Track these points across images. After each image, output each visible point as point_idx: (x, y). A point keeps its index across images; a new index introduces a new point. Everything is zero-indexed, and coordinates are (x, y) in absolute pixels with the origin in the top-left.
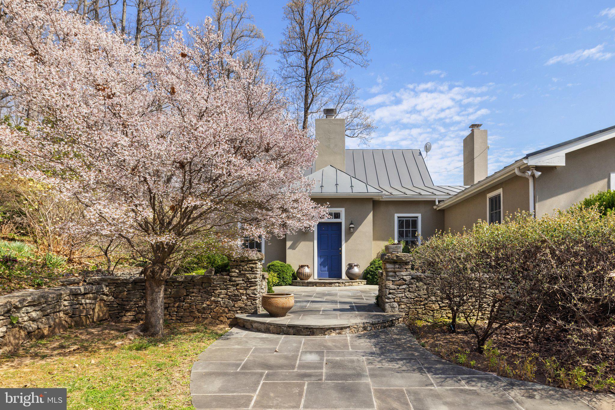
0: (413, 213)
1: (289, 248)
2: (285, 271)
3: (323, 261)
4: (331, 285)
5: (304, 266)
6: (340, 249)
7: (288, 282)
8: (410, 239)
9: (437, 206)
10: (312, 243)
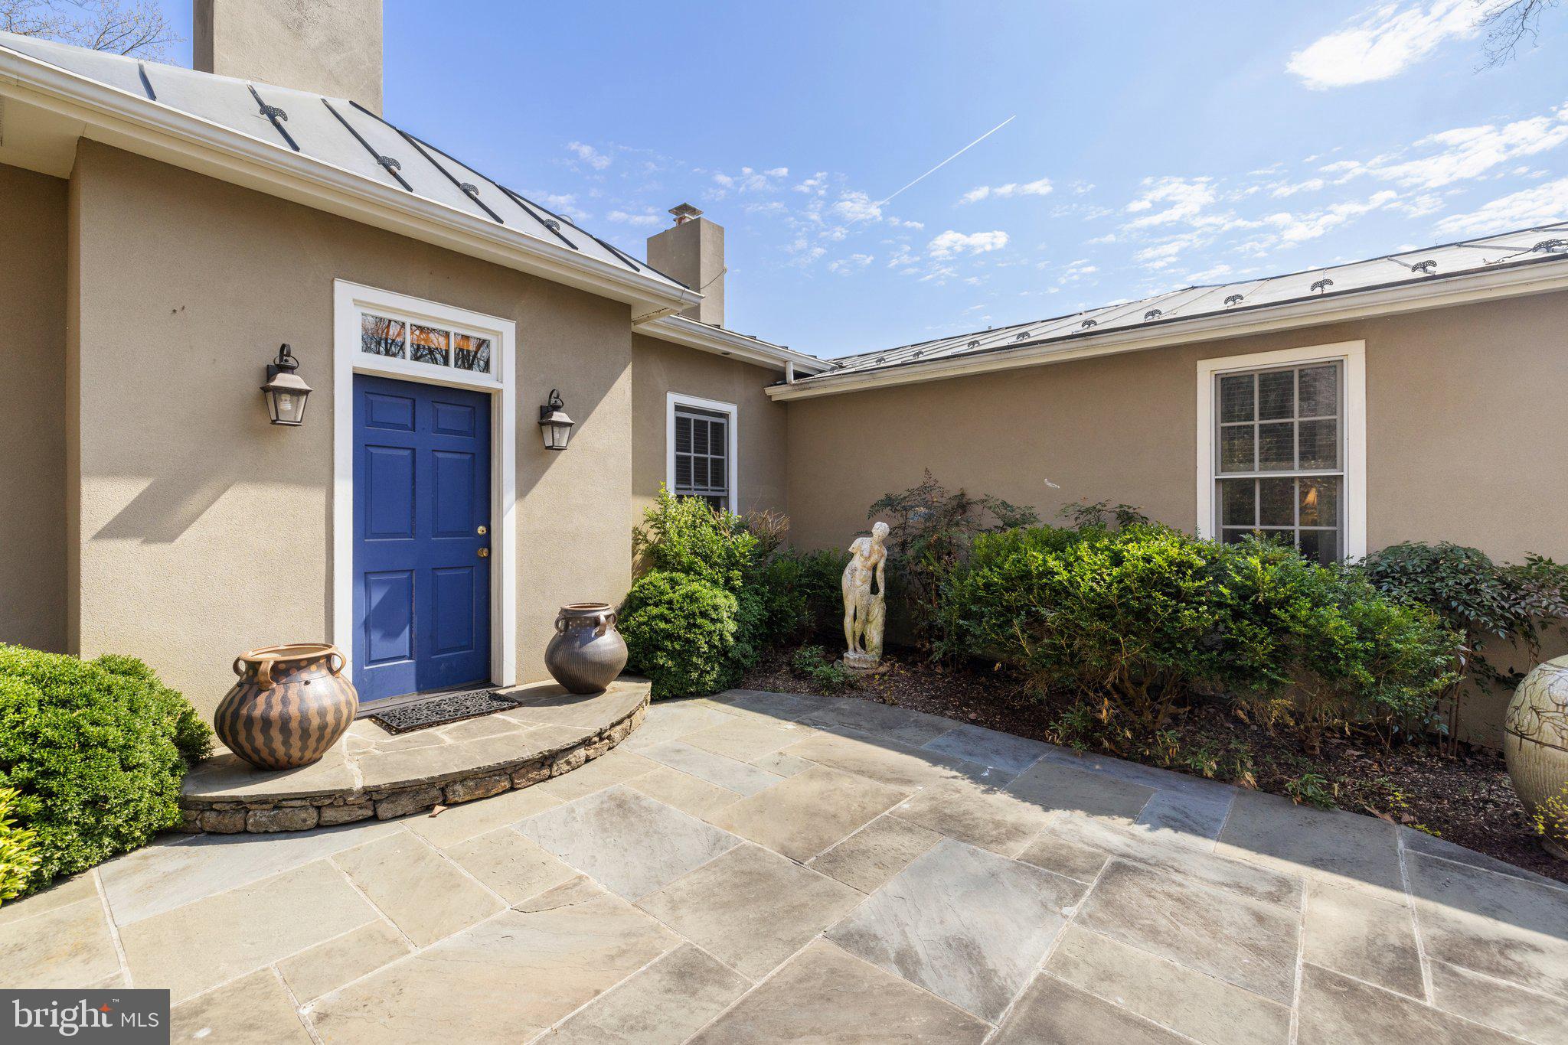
0: (717, 399)
2: (114, 734)
3: (382, 602)
4: (551, 766)
5: (303, 664)
6: (481, 530)
7: (143, 818)
8: (707, 490)
9: (796, 388)
10: (319, 497)
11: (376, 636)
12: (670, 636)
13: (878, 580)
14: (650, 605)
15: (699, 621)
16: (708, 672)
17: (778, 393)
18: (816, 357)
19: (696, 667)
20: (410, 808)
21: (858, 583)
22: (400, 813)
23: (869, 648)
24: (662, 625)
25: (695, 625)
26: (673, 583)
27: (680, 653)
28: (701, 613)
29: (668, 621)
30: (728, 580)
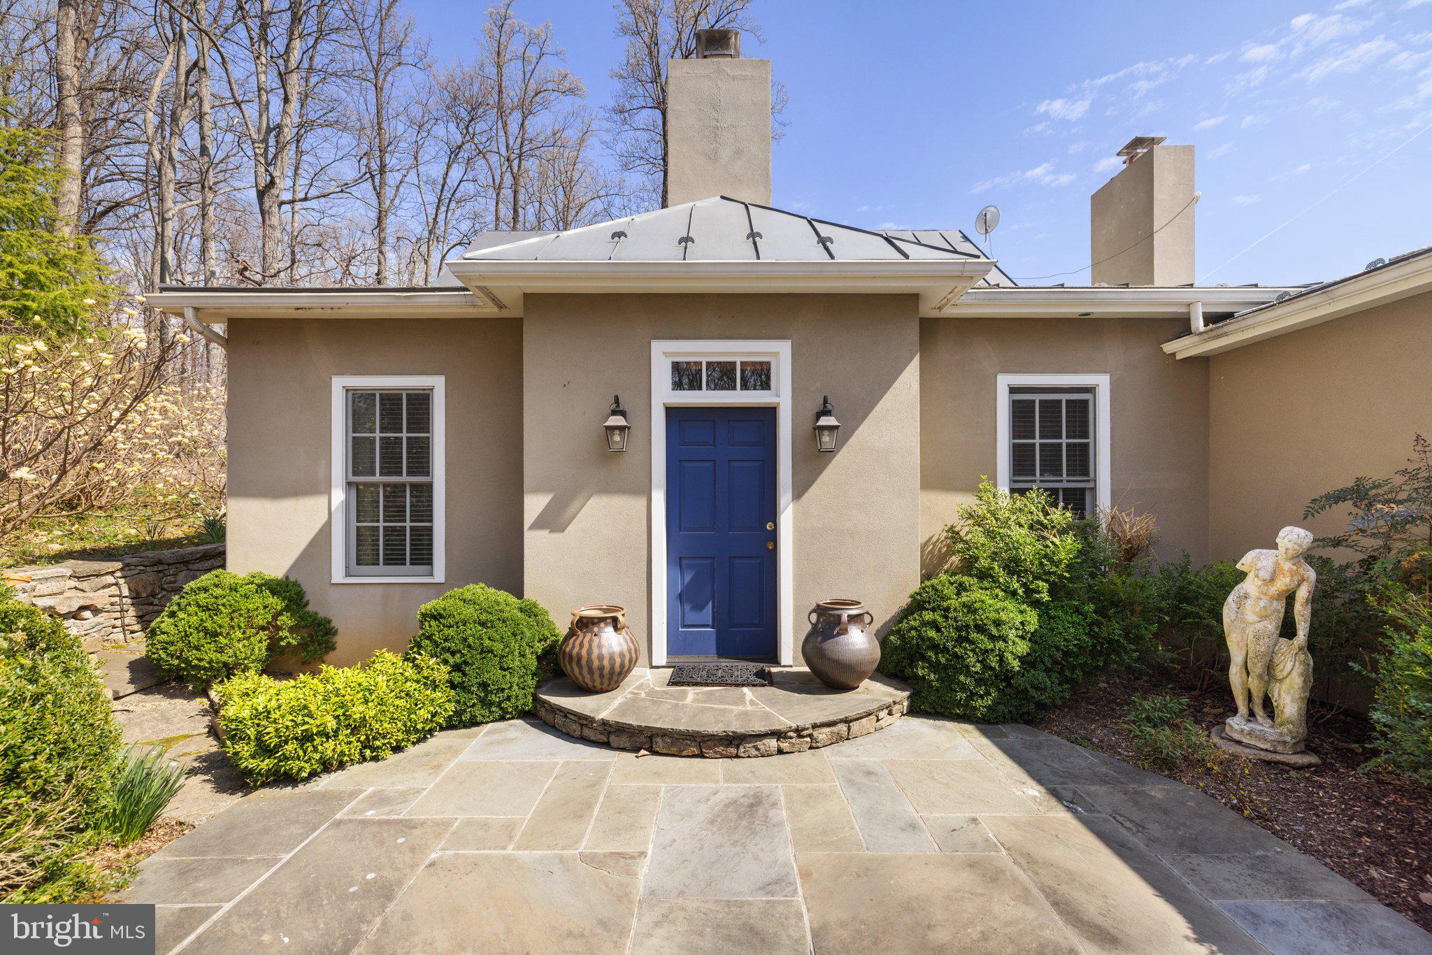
0: (1075, 372)
1: (539, 524)
2: (498, 647)
3: (691, 580)
4: (738, 747)
5: (596, 621)
6: (769, 526)
7: (513, 701)
8: (1062, 481)
9: (1205, 336)
10: (642, 502)
11: (687, 607)
12: (934, 646)
13: (1297, 618)
14: (927, 609)
15: (974, 635)
16: (982, 697)
17: (1182, 348)
18: (1256, 286)
19: (964, 688)
20: (627, 745)
21: (1251, 617)
22: (622, 746)
23: (1278, 721)
24: (932, 633)
25: (967, 640)
26: (961, 588)
27: (945, 667)
28: (976, 626)
29: (938, 630)
30: (1029, 592)
